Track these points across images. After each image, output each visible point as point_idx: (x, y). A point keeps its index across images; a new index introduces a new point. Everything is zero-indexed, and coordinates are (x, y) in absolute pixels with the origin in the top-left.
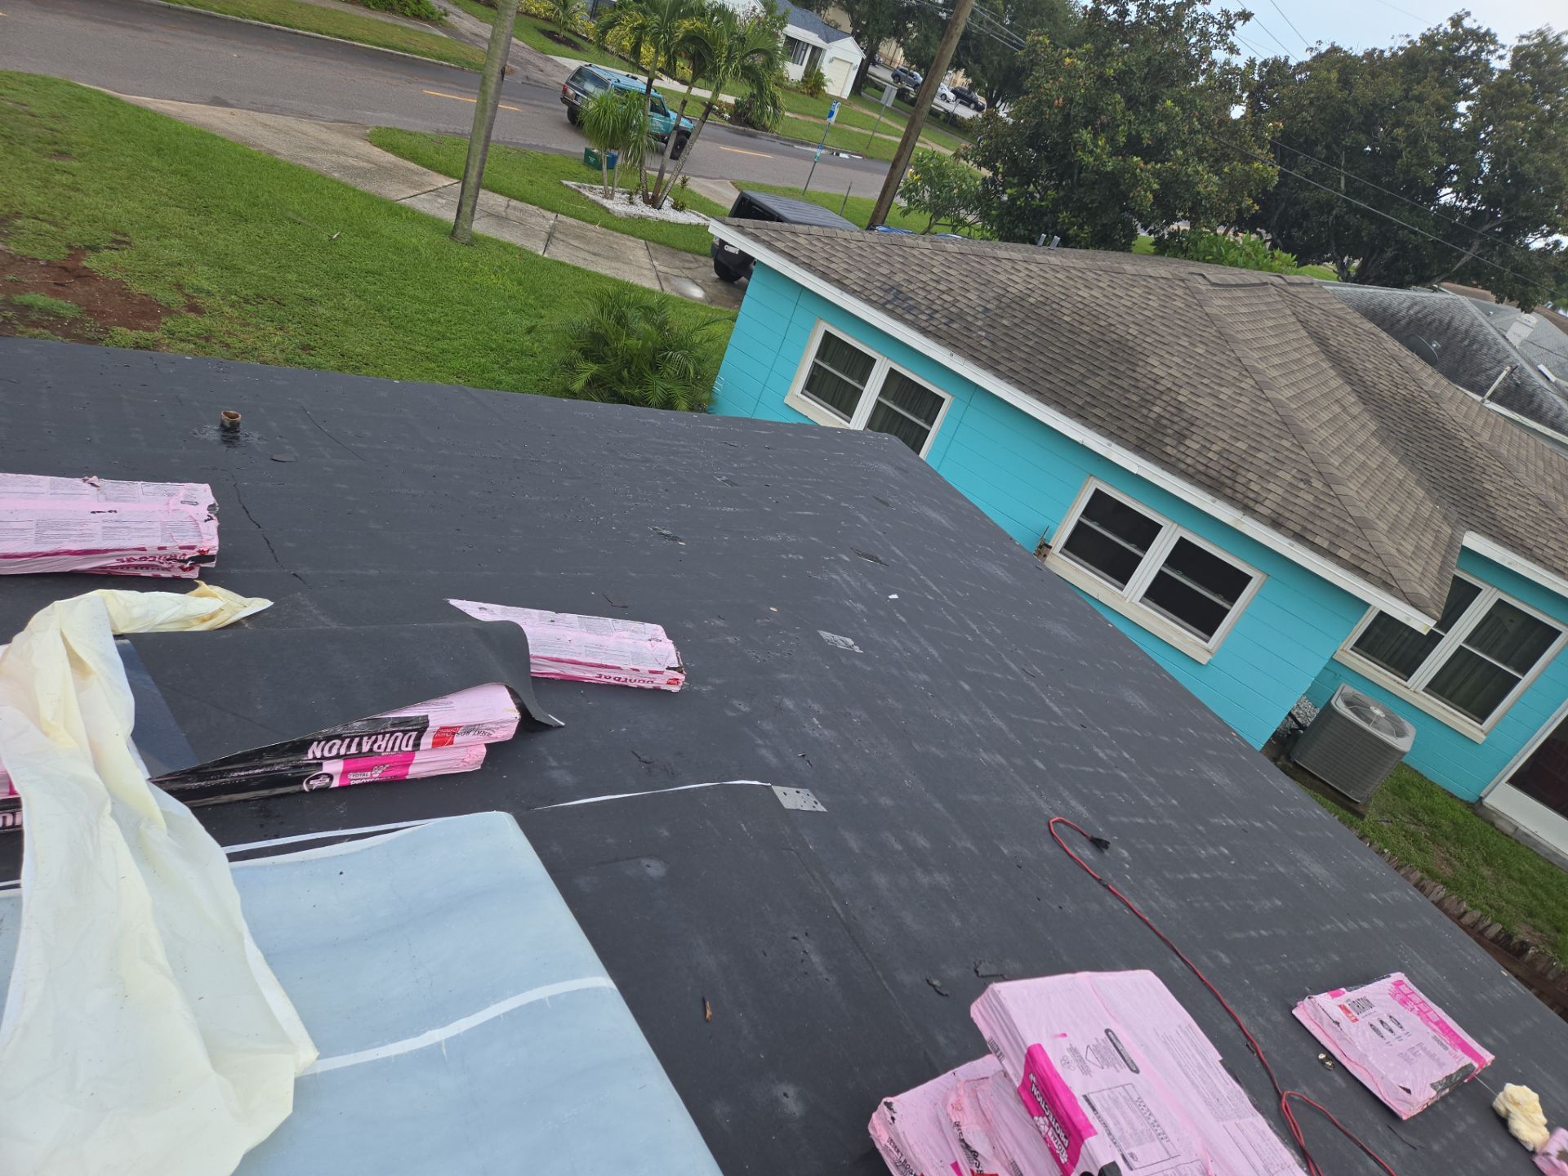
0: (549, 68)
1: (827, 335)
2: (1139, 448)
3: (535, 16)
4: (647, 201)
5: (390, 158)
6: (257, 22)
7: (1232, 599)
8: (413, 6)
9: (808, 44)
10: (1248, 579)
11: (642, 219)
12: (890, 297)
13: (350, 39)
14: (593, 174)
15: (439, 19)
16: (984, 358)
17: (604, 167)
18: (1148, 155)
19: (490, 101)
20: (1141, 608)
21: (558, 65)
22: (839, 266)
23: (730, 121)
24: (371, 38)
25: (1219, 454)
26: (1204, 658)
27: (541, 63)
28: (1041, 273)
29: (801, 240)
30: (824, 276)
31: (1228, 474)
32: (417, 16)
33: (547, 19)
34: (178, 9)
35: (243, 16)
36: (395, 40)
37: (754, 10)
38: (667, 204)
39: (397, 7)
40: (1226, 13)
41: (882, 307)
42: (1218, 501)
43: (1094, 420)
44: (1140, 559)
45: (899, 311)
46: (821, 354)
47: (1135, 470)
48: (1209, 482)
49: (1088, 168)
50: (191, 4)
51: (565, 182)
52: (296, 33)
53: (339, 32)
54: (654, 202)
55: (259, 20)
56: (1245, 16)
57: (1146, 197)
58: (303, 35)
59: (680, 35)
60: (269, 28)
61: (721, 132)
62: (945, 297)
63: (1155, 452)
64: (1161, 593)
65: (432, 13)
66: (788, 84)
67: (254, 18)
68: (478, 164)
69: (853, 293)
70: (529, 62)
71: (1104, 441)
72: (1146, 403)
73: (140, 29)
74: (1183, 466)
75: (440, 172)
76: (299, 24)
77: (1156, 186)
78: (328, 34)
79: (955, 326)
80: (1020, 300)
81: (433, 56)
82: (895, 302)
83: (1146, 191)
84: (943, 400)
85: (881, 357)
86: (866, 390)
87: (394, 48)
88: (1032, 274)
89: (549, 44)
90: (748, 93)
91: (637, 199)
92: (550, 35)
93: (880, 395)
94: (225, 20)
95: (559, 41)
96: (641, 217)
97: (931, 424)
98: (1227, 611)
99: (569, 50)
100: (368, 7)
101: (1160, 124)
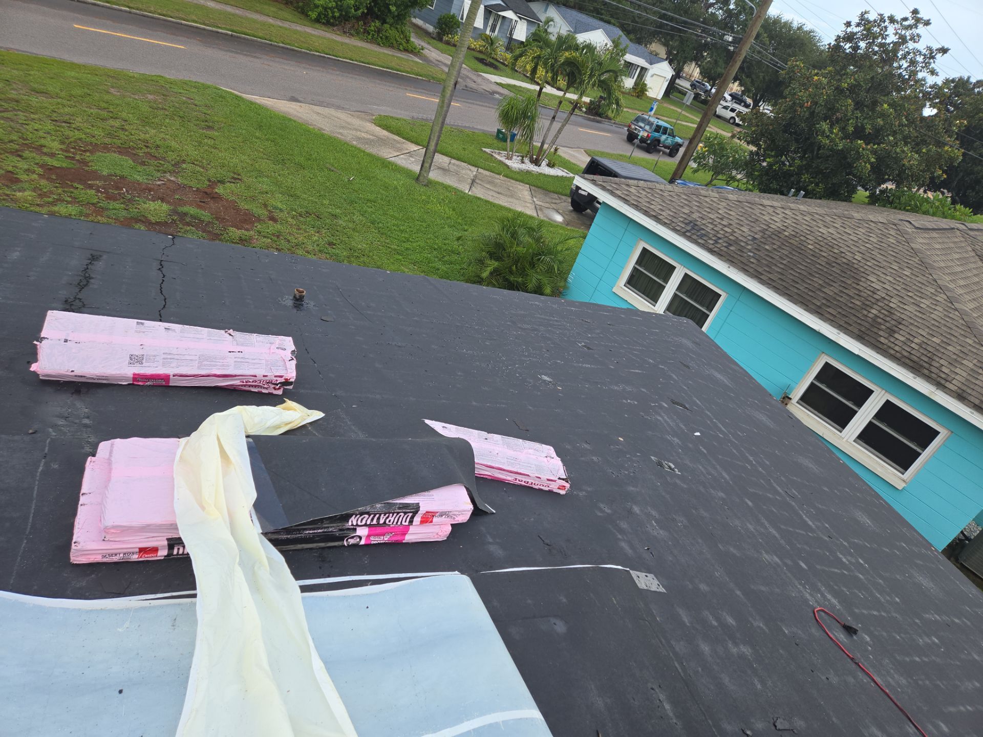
0: (479, 80)
1: (644, 250)
2: (860, 337)
3: (473, 50)
4: (532, 161)
5: (385, 133)
6: (318, 54)
7: (924, 446)
8: (405, 45)
9: (638, 66)
10: (936, 433)
11: (528, 172)
12: (689, 228)
13: (368, 64)
14: (501, 144)
15: (419, 52)
16: (751, 270)
17: (509, 140)
18: (868, 139)
19: (446, 101)
20: (854, 446)
21: (484, 79)
22: (656, 207)
23: (586, 113)
24: (379, 63)
25: (920, 345)
26: (900, 485)
27: (474, 78)
28: (793, 216)
29: (632, 190)
30: (646, 213)
31: (926, 359)
32: (406, 50)
33: (481, 52)
34: (276, 46)
35: (311, 50)
36: (393, 64)
37: (606, 45)
38: (544, 163)
39: (395, 45)
40: (930, 49)
41: (683, 234)
42: (918, 378)
43: (828, 316)
44: (856, 412)
45: (694, 237)
46: (639, 262)
47: (856, 352)
48: (911, 364)
49: (825, 147)
50: (283, 43)
51: (484, 149)
52: (339, 60)
53: (362, 60)
54: (537, 162)
55: (319, 52)
56: (944, 51)
57: (865, 166)
58: (342, 61)
59: (562, 60)
60: (324, 57)
61: (580, 119)
62: (726, 229)
63: (872, 340)
64: (869, 437)
65: (415, 49)
66: (624, 90)
67: (317, 51)
68: (436, 139)
69: (664, 224)
70: (467, 77)
71: (835, 331)
72: (866, 306)
73: (255, 57)
74: (892, 352)
75: (412, 142)
76: (341, 55)
77: (873, 160)
78: (356, 61)
79: (732, 248)
80: (778, 233)
81: (413, 74)
82: (692, 231)
83: (866, 163)
84: (720, 296)
85: (680, 266)
86: (667, 286)
87: (392, 69)
88: (787, 217)
89: (481, 66)
90: (599, 96)
91: (526, 160)
92: (481, 61)
93: (676, 290)
94: (301, 52)
95: (486, 64)
96: (528, 171)
97: (711, 311)
98: (920, 454)
99: (492, 70)
100: (379, 45)
101: (879, 120)
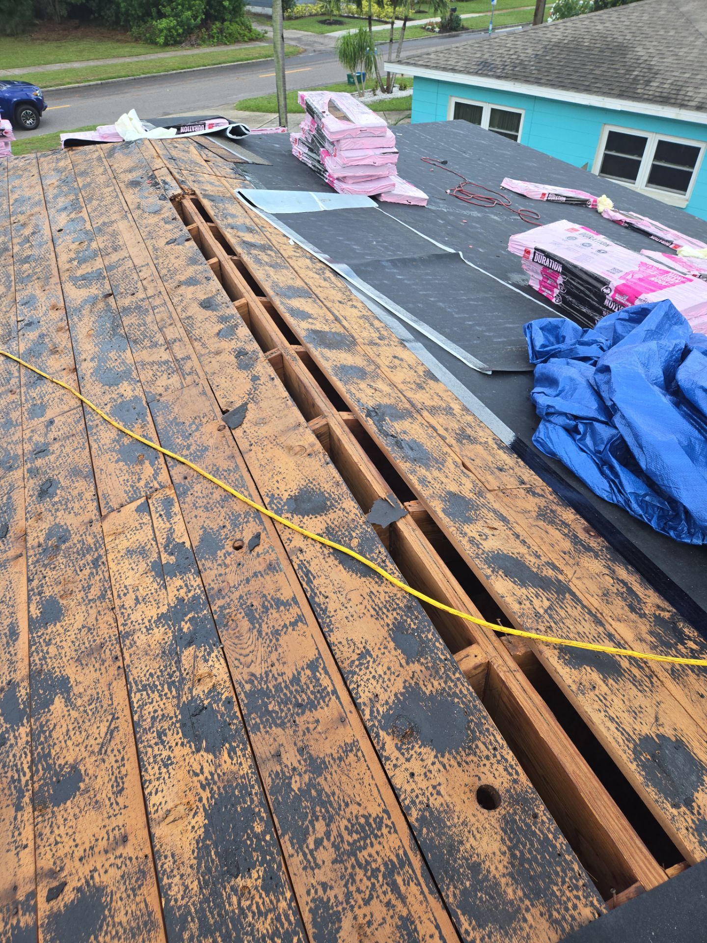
0: (326, 41)
1: (456, 104)
3: (316, 15)
4: (384, 91)
5: (247, 113)
6: (174, 72)
8: (248, 35)
11: (381, 101)
12: (481, 67)
14: (353, 88)
15: (263, 35)
16: (532, 79)
21: (331, 38)
22: (452, 62)
26: (684, 205)
27: (321, 40)
32: (252, 40)
33: (323, 14)
34: (139, 79)
35: (168, 71)
36: (242, 56)
38: (395, 90)
39: (239, 39)
41: (476, 73)
46: (455, 116)
50: (144, 74)
54: (388, 90)
55: (175, 70)
60: (181, 72)
65: (259, 35)
70: (315, 42)
75: (271, 112)
81: (262, 57)
84: (520, 115)
85: (486, 104)
87: (242, 60)
89: (326, 27)
91: (378, 92)
92: (323, 22)
93: (489, 126)
95: (330, 24)
96: (380, 101)
97: (517, 131)
99: (337, 27)
